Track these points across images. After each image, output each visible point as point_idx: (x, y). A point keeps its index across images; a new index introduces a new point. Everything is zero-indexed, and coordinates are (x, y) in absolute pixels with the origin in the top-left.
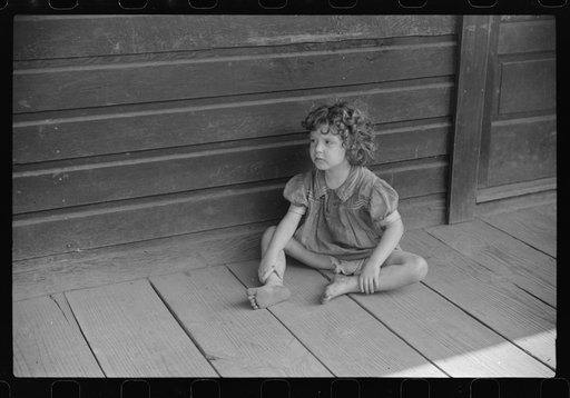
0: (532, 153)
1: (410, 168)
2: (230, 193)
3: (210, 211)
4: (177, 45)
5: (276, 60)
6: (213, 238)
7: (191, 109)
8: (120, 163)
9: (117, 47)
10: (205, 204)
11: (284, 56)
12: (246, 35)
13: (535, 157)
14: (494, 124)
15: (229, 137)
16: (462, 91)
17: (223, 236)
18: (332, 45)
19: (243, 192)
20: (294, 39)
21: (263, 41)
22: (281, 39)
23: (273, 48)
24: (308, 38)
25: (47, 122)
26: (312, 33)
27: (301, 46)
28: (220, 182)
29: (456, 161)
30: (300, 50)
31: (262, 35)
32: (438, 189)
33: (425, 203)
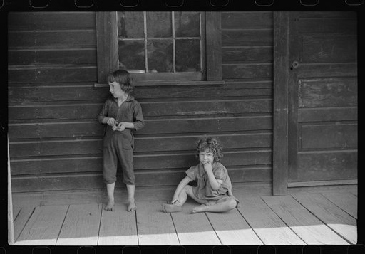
0: (322, 167)
1: (253, 169)
2: (170, 171)
3: (161, 178)
4: (149, 114)
5: (188, 121)
6: (163, 189)
7: (154, 138)
10: (159, 175)
11: (192, 119)
12: (176, 111)
13: (324, 170)
14: (299, 153)
15: (170, 149)
16: (275, 137)
17: (167, 189)
18: (214, 115)
19: (175, 172)
20: (196, 113)
21: (183, 113)
22: (191, 113)
23: (188, 116)
24: (202, 112)
26: (204, 111)
28: (165, 167)
29: (275, 167)
30: (199, 117)
31: (182, 111)
32: (268, 179)
33: (262, 185)
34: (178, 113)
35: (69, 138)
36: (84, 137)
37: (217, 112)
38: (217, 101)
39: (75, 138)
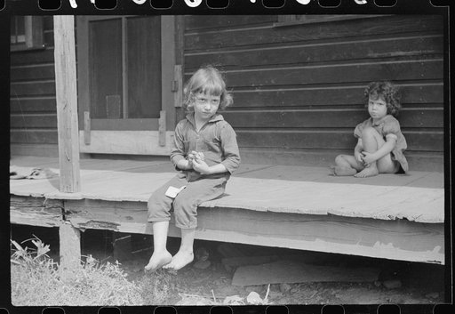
4: (334, 58)
5: (382, 65)
8: (307, 110)
9: (309, 59)
11: (387, 63)
12: (367, 52)
18: (416, 57)
20: (393, 54)
21: (376, 55)
22: (386, 54)
23: (383, 59)
24: (401, 53)
25: (280, 90)
26: (403, 51)
27: (398, 58)
30: (398, 60)
31: (375, 52)
34: (369, 55)
35: (248, 88)
36: (263, 87)
37: (420, 52)
38: (421, 37)
39: (254, 88)
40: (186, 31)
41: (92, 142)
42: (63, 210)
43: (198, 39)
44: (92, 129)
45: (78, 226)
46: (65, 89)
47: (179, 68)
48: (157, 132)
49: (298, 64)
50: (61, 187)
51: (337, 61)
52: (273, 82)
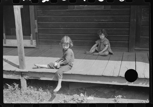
5: (98, 23)
14: (141, 37)
16: (130, 30)
22: (99, 20)
25: (69, 29)
26: (104, 20)
29: (130, 41)
30: (102, 22)
32: (127, 46)
33: (125, 48)
34: (95, 20)
35: (59, 28)
36: (63, 28)
37: (109, 20)
38: (109, 16)
39: (61, 28)
40: (37, 9)
41: (7, 43)
42: (21, 74)
43: (42, 12)
44: (6, 39)
45: (27, 78)
46: (20, 40)
47: (36, 21)
48: (30, 40)
49: (74, 22)
50: (20, 67)
51: (85, 21)
52: (67, 26)
